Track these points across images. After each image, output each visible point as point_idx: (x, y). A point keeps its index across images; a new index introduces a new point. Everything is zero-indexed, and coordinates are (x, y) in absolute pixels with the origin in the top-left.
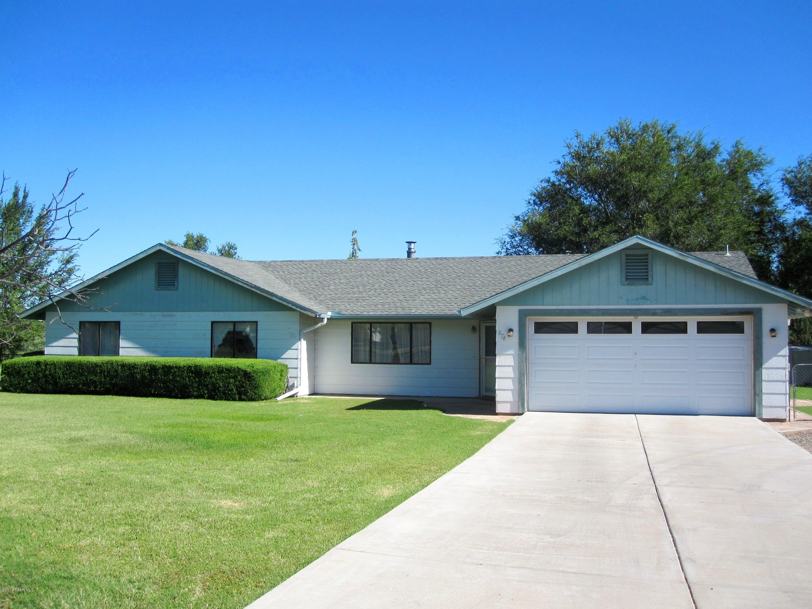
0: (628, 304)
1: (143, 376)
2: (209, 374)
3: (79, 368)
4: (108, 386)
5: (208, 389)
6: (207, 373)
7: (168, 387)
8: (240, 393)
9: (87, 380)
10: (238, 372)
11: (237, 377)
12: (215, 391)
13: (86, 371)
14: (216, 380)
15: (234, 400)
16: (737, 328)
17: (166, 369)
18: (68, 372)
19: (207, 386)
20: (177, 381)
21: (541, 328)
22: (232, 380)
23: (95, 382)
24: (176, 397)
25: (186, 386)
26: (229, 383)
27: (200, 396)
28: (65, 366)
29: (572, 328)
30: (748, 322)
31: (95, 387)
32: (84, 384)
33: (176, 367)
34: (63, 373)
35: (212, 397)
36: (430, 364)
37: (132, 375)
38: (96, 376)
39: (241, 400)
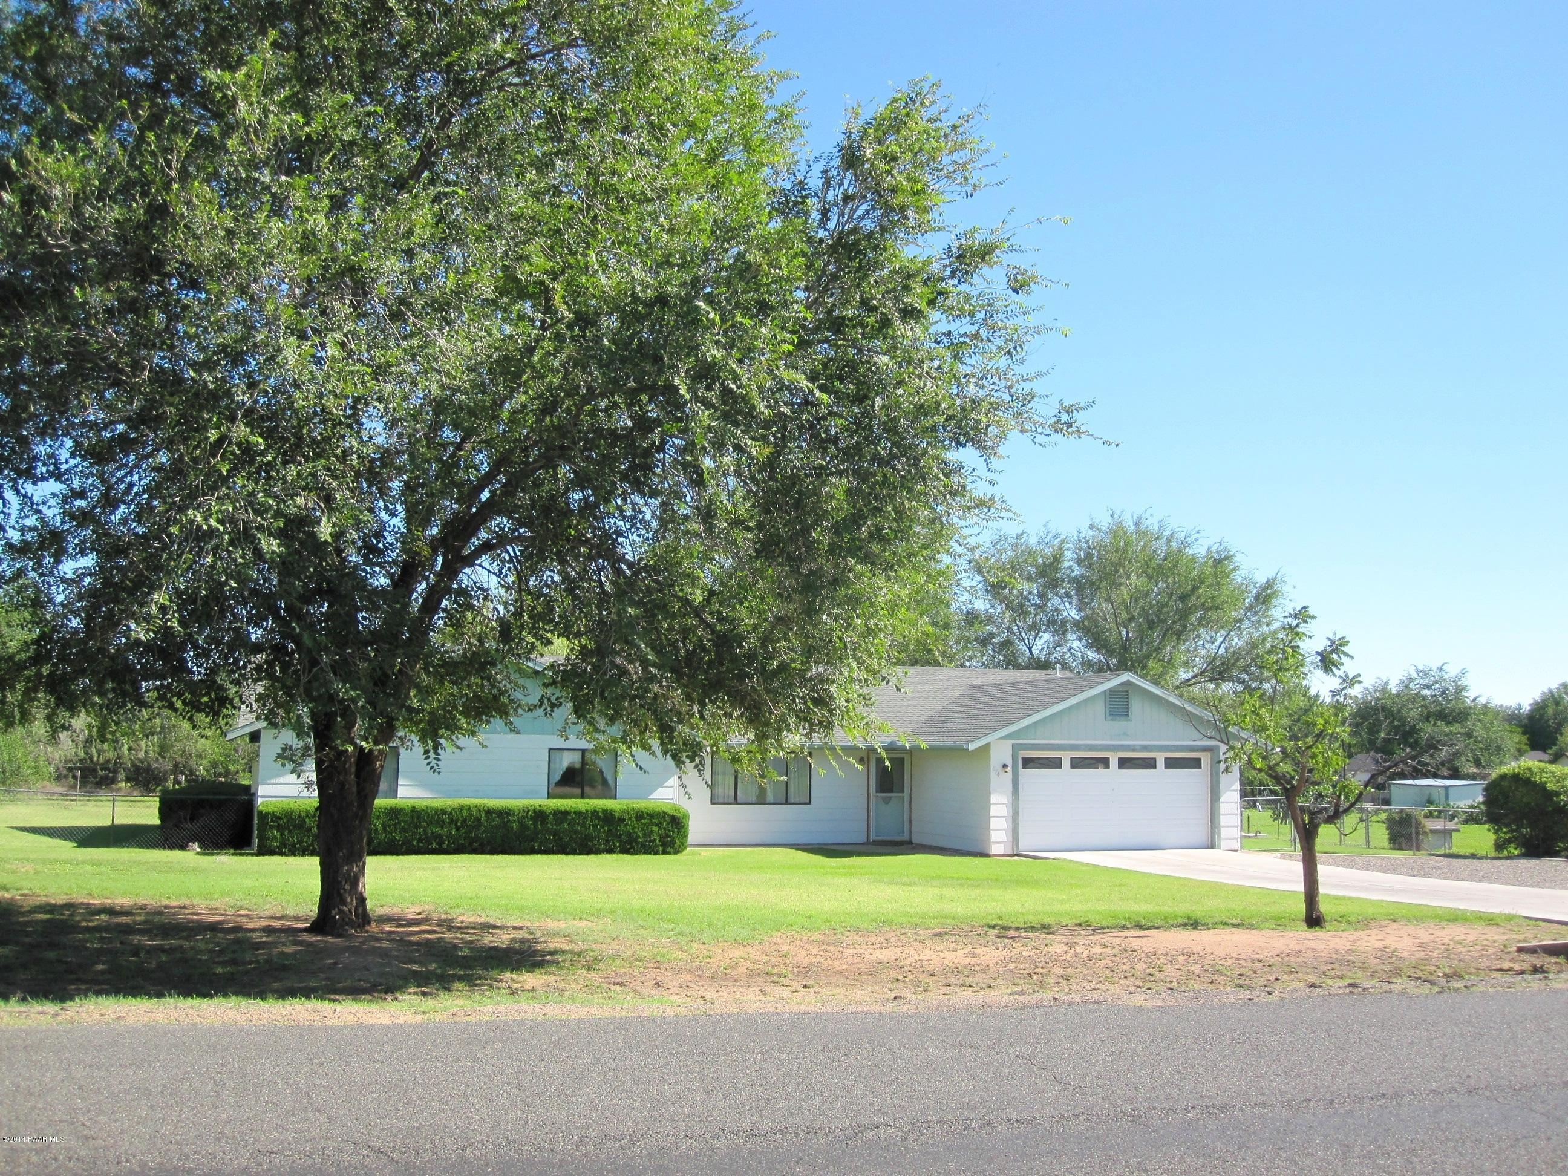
0: (1111, 740)
1: (522, 824)
2: (624, 820)
3: (412, 817)
4: (462, 841)
5: (620, 842)
6: (621, 820)
7: (560, 839)
8: (664, 845)
9: (426, 834)
10: (664, 817)
11: (661, 823)
12: (630, 843)
13: (425, 821)
14: (633, 828)
15: (656, 853)
16: (1196, 764)
17: (559, 816)
18: (392, 822)
19: (620, 836)
20: (576, 832)
21: (1028, 763)
22: (655, 829)
23: (440, 836)
24: (573, 852)
25: (589, 838)
26: (652, 832)
27: (610, 851)
28: (387, 815)
29: (1056, 763)
30: (1206, 759)
31: (441, 843)
32: (420, 840)
33: (575, 812)
34: (383, 825)
35: (625, 851)
36: (810, 803)
37: (505, 825)
38: (442, 828)
39: (665, 853)
